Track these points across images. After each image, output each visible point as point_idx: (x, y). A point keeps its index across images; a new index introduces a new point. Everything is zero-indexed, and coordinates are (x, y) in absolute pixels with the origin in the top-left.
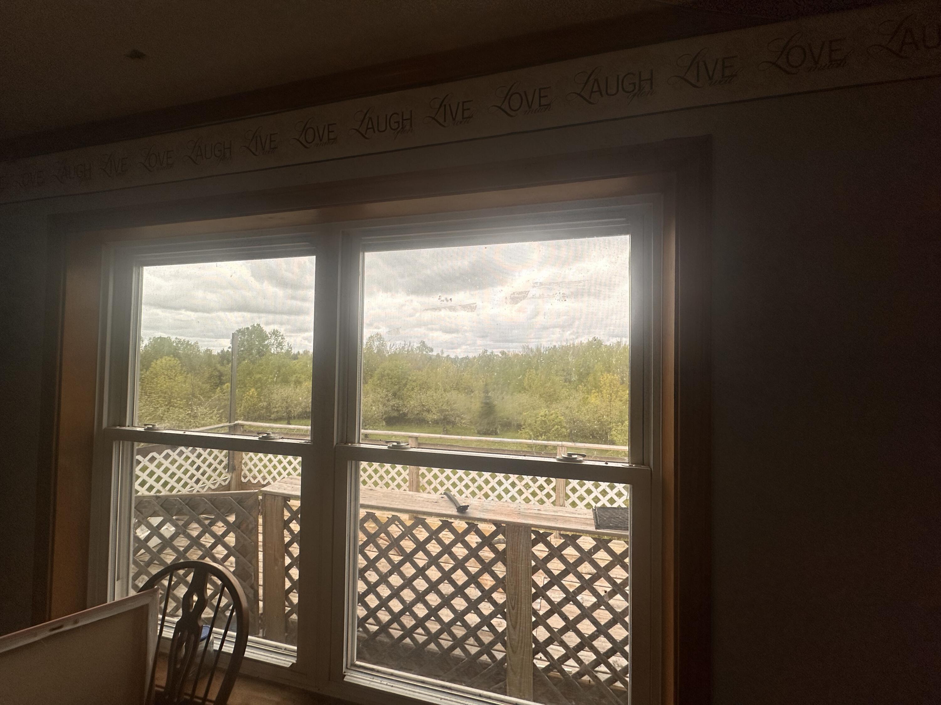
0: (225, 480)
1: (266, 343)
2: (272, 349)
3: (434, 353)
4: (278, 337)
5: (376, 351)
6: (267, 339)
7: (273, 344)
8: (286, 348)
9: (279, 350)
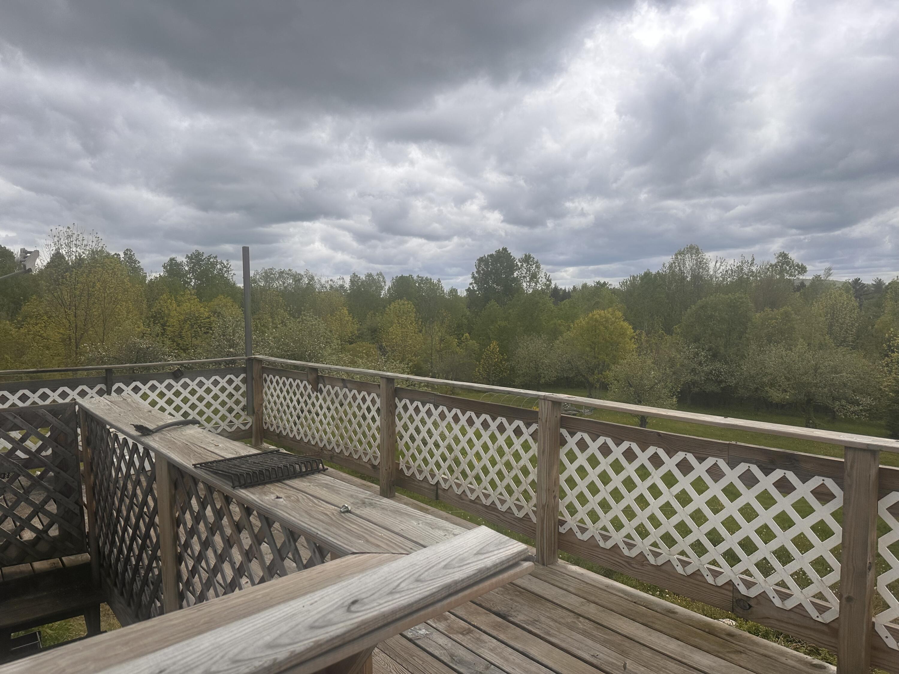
0: (245, 424)
1: (515, 274)
2: (524, 284)
4: (531, 265)
7: (525, 277)
8: (542, 281)
9: (533, 284)
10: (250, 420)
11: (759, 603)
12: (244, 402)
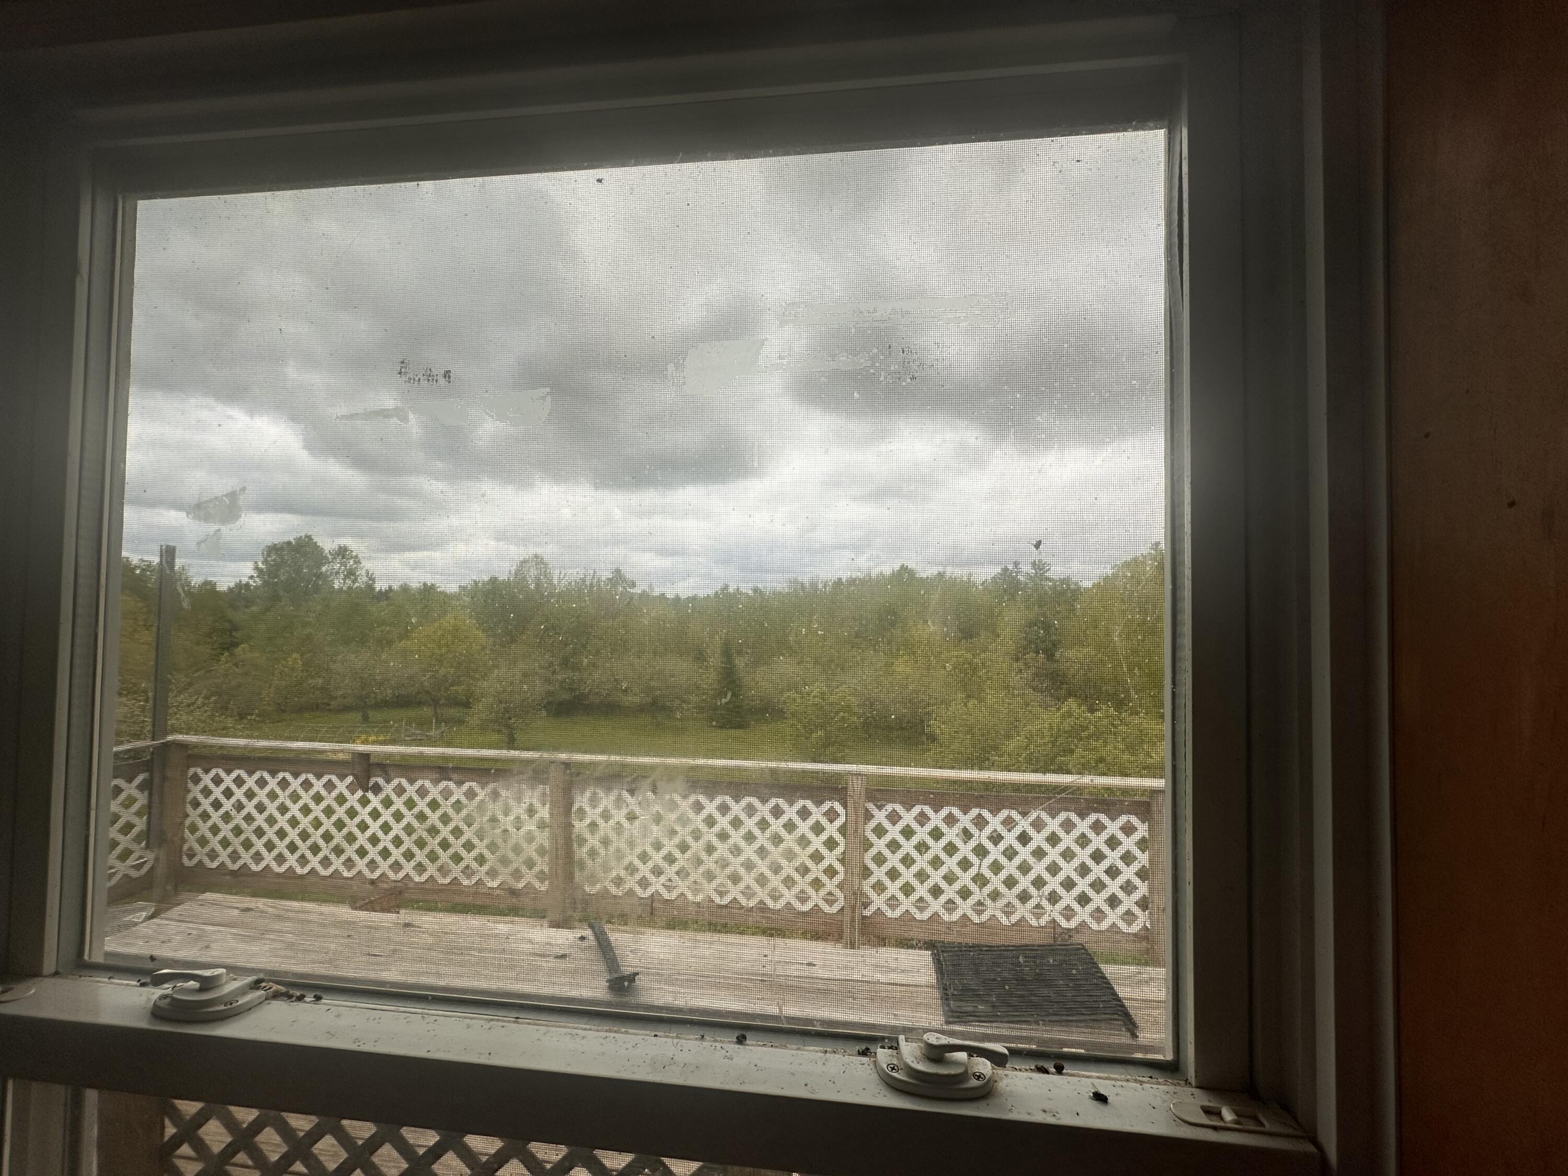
0: (138, 867)
1: (324, 569)
2: (336, 581)
3: (637, 590)
4: (348, 559)
5: (532, 587)
6: (325, 563)
7: (337, 573)
8: (362, 581)
9: (348, 582)
10: (150, 856)
11: (1078, 932)
12: (140, 824)
